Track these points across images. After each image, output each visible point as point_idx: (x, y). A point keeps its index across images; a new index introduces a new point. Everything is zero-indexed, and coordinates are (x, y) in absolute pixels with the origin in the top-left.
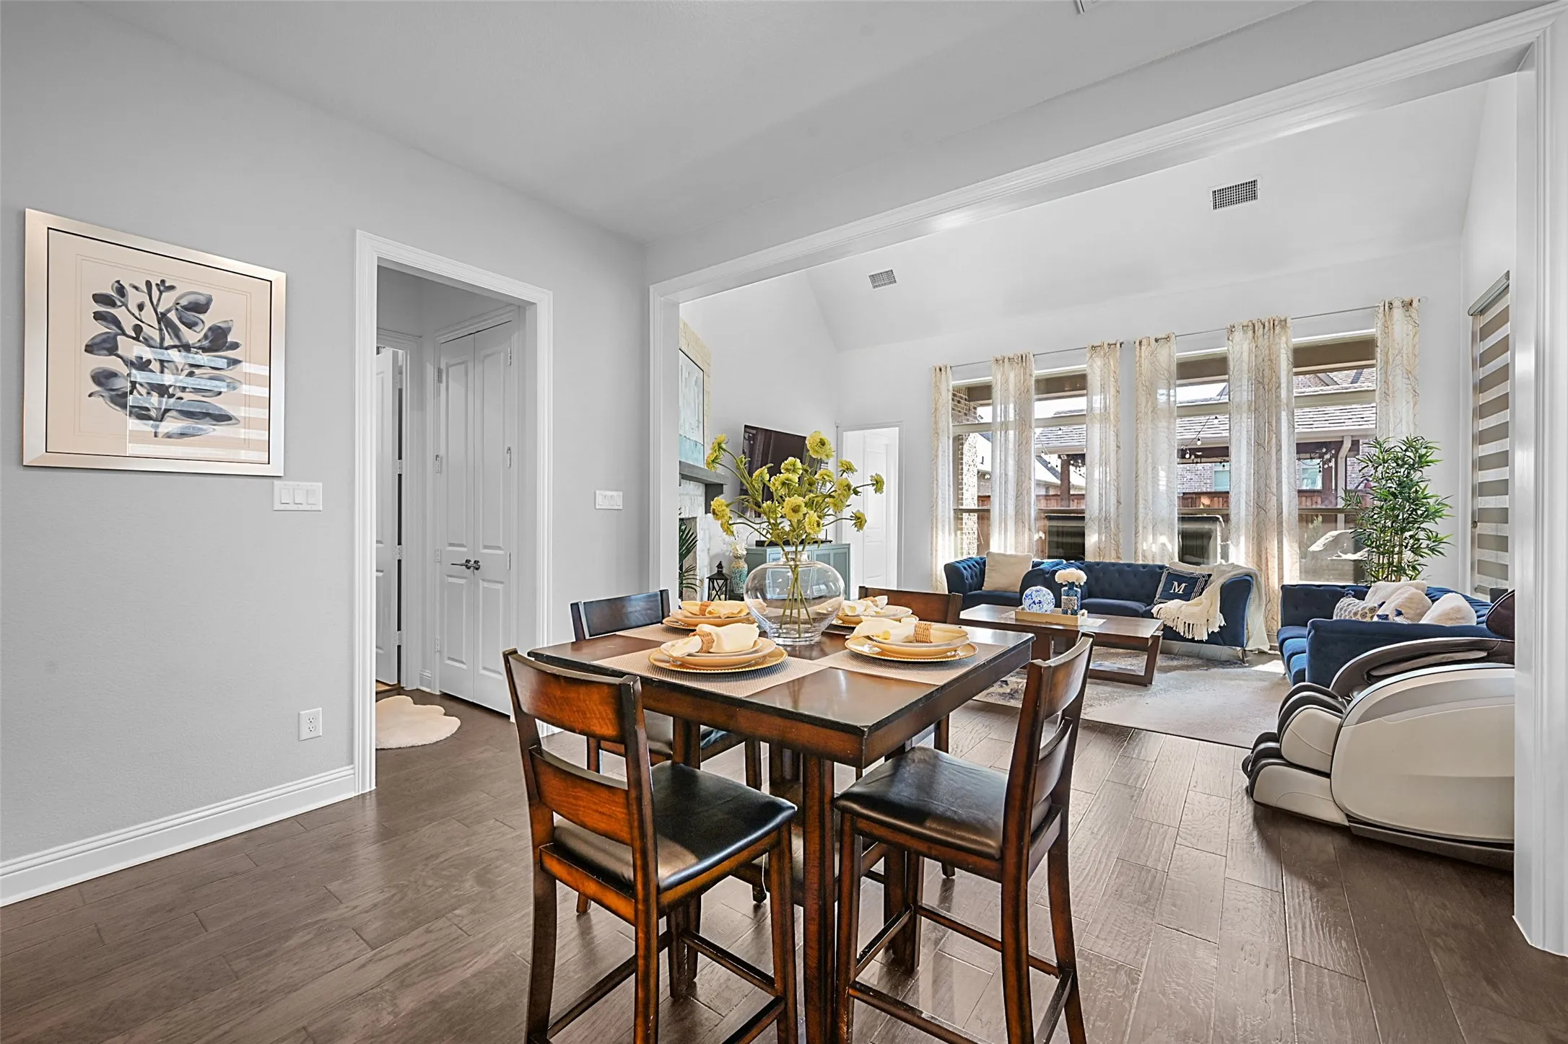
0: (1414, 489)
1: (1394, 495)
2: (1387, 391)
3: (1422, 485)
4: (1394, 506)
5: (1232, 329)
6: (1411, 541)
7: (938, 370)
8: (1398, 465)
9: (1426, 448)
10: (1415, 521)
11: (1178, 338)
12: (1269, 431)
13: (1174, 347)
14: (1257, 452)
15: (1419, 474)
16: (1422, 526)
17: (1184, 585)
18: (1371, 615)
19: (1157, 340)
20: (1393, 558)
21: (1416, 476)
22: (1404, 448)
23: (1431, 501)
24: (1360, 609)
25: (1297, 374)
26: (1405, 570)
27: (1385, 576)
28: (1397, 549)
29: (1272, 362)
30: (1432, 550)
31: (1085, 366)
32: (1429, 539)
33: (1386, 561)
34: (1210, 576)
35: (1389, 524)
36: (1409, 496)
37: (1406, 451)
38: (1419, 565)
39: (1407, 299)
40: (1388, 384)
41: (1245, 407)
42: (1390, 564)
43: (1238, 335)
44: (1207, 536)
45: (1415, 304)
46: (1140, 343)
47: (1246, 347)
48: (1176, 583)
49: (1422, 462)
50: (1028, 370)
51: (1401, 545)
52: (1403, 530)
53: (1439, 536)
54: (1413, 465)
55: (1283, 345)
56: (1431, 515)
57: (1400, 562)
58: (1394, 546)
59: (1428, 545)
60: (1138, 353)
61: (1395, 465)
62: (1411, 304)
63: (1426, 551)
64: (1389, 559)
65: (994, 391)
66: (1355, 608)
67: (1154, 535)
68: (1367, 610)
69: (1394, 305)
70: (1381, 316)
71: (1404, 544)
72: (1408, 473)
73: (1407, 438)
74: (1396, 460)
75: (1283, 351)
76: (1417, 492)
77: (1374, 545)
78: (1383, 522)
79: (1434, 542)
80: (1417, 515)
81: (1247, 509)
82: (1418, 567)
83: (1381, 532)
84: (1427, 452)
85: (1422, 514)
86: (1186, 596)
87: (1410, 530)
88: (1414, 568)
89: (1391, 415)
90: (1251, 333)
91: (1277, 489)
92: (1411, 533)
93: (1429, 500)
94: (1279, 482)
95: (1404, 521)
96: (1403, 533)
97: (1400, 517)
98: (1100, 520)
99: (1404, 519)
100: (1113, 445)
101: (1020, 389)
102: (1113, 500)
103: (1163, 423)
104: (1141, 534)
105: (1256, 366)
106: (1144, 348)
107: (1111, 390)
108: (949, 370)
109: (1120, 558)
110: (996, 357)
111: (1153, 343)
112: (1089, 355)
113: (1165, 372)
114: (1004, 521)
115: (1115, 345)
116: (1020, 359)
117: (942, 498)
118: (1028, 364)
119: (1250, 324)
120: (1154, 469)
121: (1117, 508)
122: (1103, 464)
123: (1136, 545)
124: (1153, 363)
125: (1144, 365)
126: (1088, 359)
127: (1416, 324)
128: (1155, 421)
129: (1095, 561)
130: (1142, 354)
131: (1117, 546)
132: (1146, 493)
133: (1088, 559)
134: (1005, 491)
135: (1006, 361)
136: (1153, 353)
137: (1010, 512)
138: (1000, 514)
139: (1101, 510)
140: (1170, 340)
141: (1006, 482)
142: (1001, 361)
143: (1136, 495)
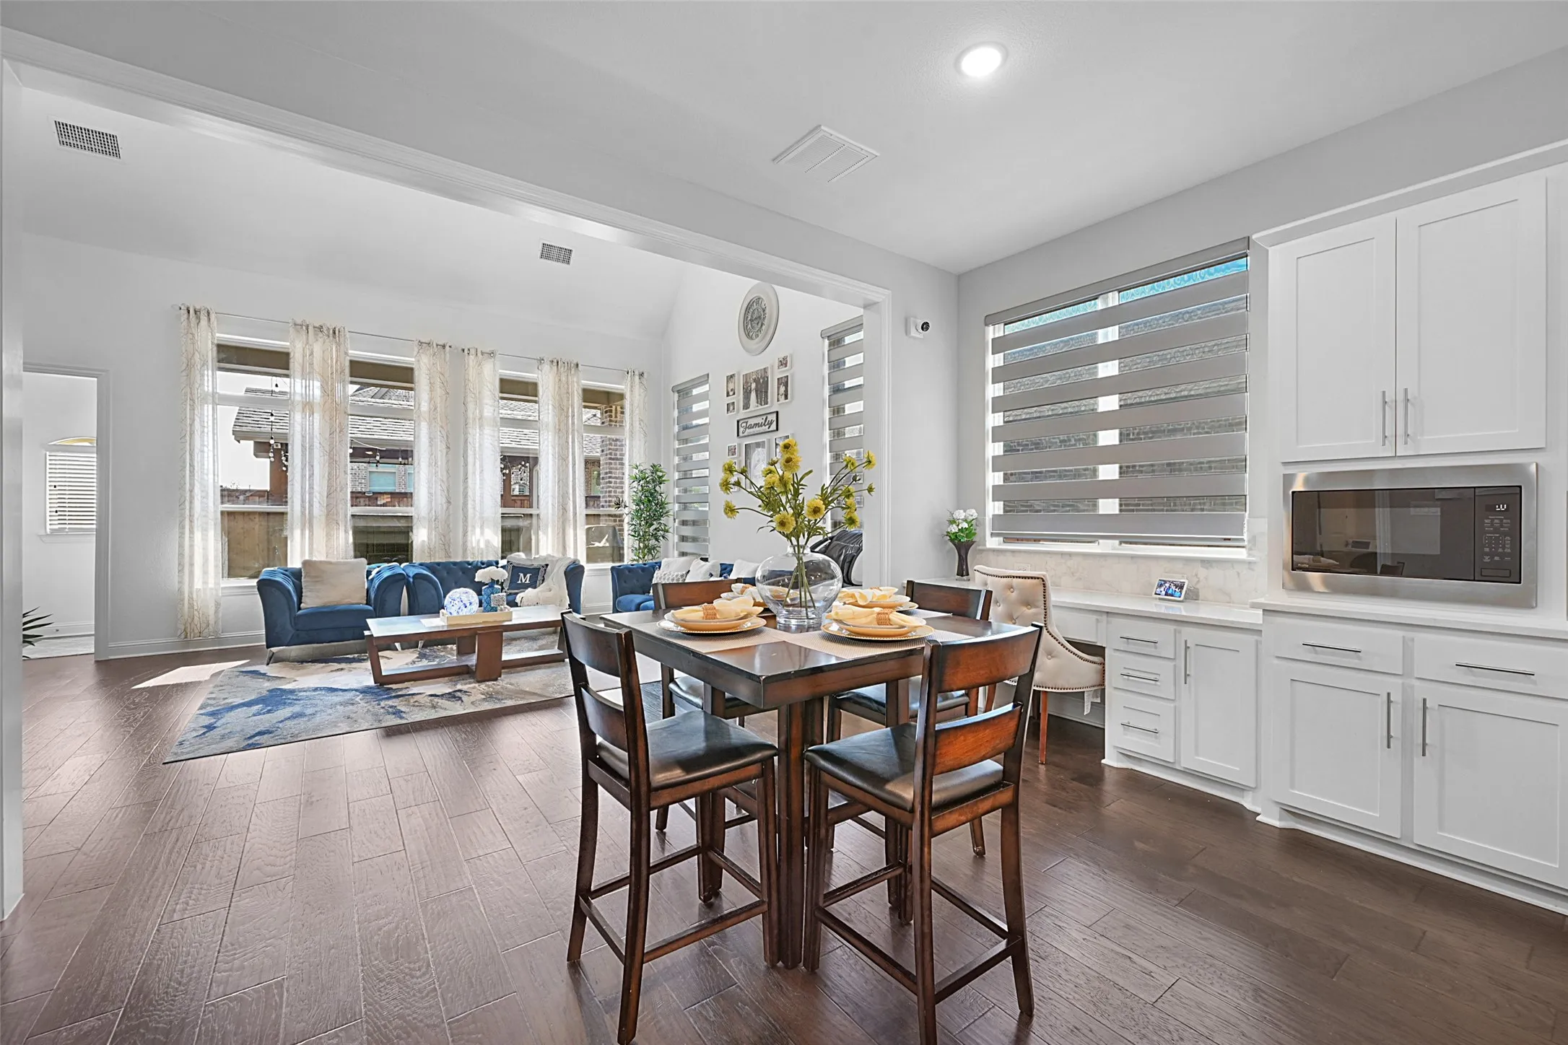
1: (649, 501)
5: (541, 360)
8: (648, 481)
9: (661, 471)
10: (657, 519)
13: (497, 364)
15: (658, 488)
17: (528, 575)
19: (483, 353)
22: (650, 471)
23: (663, 505)
25: (585, 407)
28: (648, 537)
30: (663, 537)
31: (413, 359)
34: (547, 565)
39: (642, 371)
41: (551, 427)
43: (546, 367)
44: (519, 532)
45: (645, 375)
47: (551, 377)
48: (522, 575)
50: (342, 347)
54: (656, 482)
55: (576, 384)
60: (466, 361)
62: (642, 375)
65: (291, 361)
67: (481, 530)
69: (635, 373)
70: (629, 378)
72: (654, 487)
81: (553, 509)
86: (533, 585)
87: (655, 525)
89: (635, 447)
90: (555, 367)
91: (573, 494)
92: (656, 527)
93: (662, 503)
94: (574, 490)
98: (429, 520)
100: (441, 446)
101: (332, 367)
102: (441, 500)
103: (487, 431)
104: (469, 533)
105: (559, 395)
106: (472, 357)
107: (439, 391)
108: (213, 316)
109: (450, 557)
110: (299, 322)
111: (479, 354)
112: (416, 349)
113: (489, 385)
114: (308, 522)
115: (444, 346)
116: (331, 332)
117: (202, 491)
118: (342, 339)
119: (555, 361)
120: (482, 471)
121: (448, 508)
122: (433, 463)
123: (465, 543)
124: (480, 374)
125: (472, 373)
126: (415, 353)
127: (646, 389)
128: (481, 427)
129: (428, 561)
130: (471, 363)
131: (446, 545)
132: (474, 494)
133: (416, 560)
134: (311, 487)
135: (311, 329)
136: (480, 364)
137: (316, 511)
138: (303, 513)
139: (431, 510)
140: (494, 357)
141: (312, 475)
142: (304, 328)
143: (466, 496)
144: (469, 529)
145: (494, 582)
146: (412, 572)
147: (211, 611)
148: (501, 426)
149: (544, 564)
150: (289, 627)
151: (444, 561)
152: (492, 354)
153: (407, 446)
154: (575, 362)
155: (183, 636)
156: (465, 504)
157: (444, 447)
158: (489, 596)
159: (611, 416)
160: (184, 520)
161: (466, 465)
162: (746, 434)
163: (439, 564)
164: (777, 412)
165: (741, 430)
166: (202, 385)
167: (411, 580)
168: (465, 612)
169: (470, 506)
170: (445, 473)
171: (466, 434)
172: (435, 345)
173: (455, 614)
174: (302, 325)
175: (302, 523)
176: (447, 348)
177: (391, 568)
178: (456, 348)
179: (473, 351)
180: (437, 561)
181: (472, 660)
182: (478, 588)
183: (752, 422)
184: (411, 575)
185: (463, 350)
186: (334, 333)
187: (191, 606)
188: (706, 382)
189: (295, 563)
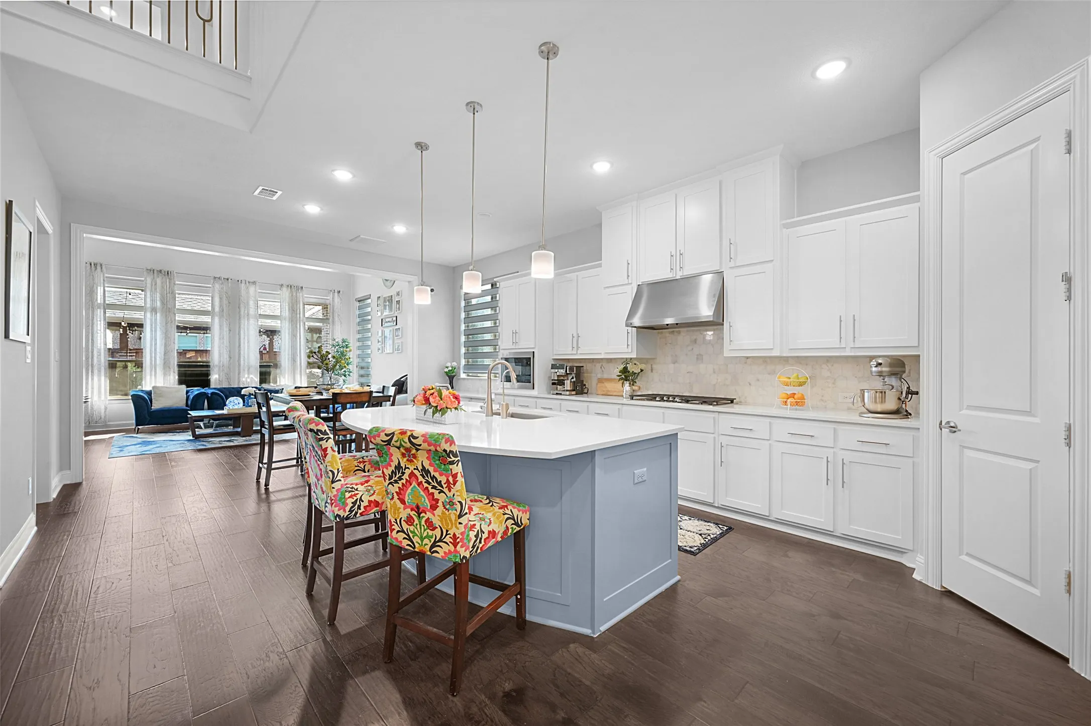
3: (347, 354)
5: (282, 285)
9: (348, 342)
12: (296, 330)
13: (257, 288)
19: (249, 282)
30: (349, 375)
31: (211, 286)
34: (283, 389)
41: (287, 319)
43: (284, 289)
44: (269, 373)
45: (341, 292)
47: (287, 294)
50: (172, 281)
54: (345, 348)
55: (301, 297)
62: (339, 292)
67: (248, 374)
69: (335, 291)
70: (332, 294)
76: (346, 356)
81: (288, 361)
84: (348, 344)
90: (289, 289)
93: (349, 359)
98: (219, 367)
100: (226, 329)
101: (167, 291)
102: (226, 356)
103: (252, 321)
104: (241, 373)
105: (292, 303)
106: (243, 285)
107: (225, 302)
108: (104, 267)
109: (231, 385)
110: (149, 268)
111: (247, 283)
112: (212, 281)
113: (252, 298)
114: (154, 367)
115: (228, 279)
116: (166, 273)
117: (98, 352)
118: (172, 277)
119: (290, 286)
120: (248, 342)
121: (230, 361)
122: (221, 338)
123: (239, 378)
124: (248, 293)
125: (243, 293)
126: (212, 283)
127: (341, 299)
128: (248, 319)
129: (219, 387)
130: (243, 289)
131: (228, 379)
132: (244, 353)
133: (212, 386)
134: (155, 350)
135: (155, 272)
136: (247, 288)
137: (158, 362)
138: (151, 363)
139: (220, 361)
140: (255, 284)
141: (156, 344)
142: (152, 272)
143: (239, 354)
144: (242, 371)
145: (250, 394)
146: (210, 391)
147: (103, 411)
148: (259, 318)
149: (281, 388)
150: (147, 416)
151: (227, 387)
152: (254, 283)
153: (207, 325)
154: (301, 286)
155: (88, 423)
156: (239, 357)
157: (228, 329)
158: (248, 401)
159: (327, 311)
160: (89, 366)
161: (240, 339)
162: (385, 326)
163: (225, 388)
164: (396, 317)
165: (383, 323)
166: (97, 300)
167: (210, 395)
168: (236, 407)
169: (242, 359)
170: (228, 343)
171: (240, 324)
172: (223, 279)
173: (231, 408)
174: (150, 270)
175: (150, 368)
176: (230, 280)
177: (198, 390)
178: (235, 280)
179: (244, 282)
180: (224, 387)
181: (239, 430)
182: (243, 397)
183: (387, 320)
184: (210, 393)
185: (238, 281)
186: (168, 273)
187: (92, 408)
188: (369, 298)
189: (147, 388)
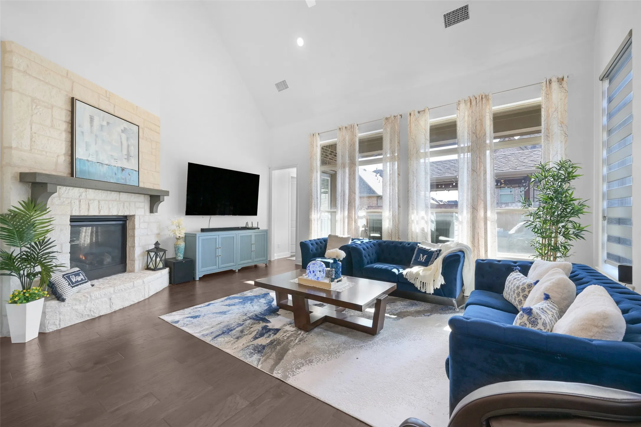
0: (564, 195)
1: (551, 199)
2: (548, 135)
3: (570, 192)
4: (552, 207)
5: (459, 103)
6: (563, 230)
7: (312, 135)
8: (554, 179)
9: (572, 167)
10: (566, 216)
11: (430, 110)
12: (479, 163)
13: (428, 117)
14: (472, 174)
15: (568, 185)
16: (570, 219)
18: (528, 290)
19: (419, 112)
20: (551, 240)
21: (565, 186)
22: (558, 168)
23: (576, 203)
24: (521, 284)
26: (559, 248)
27: (546, 252)
28: (553, 235)
29: (480, 120)
30: (577, 235)
32: (574, 228)
33: (547, 242)
34: (439, 251)
35: (549, 218)
36: (561, 200)
37: (559, 170)
38: (568, 245)
39: (561, 77)
40: (549, 130)
41: (466, 149)
42: (549, 244)
45: (565, 79)
46: (410, 114)
47: (466, 113)
49: (570, 176)
50: (354, 133)
51: (556, 232)
52: (558, 222)
53: (581, 226)
54: (564, 179)
55: (488, 111)
56: (576, 212)
57: (556, 244)
58: (552, 233)
59: (574, 232)
60: (409, 120)
61: (552, 180)
62: (563, 79)
63: (572, 236)
64: (548, 241)
65: (338, 145)
66: (518, 282)
68: (525, 286)
69: (552, 80)
70: (544, 88)
71: (559, 231)
72: (561, 184)
73: (560, 161)
74: (553, 176)
75: (488, 114)
76: (566, 196)
77: (539, 232)
78: (544, 217)
79: (578, 230)
80: (567, 212)
82: (567, 246)
83: (544, 223)
84: (573, 170)
85: (570, 212)
86: (425, 264)
87: (562, 222)
88: (565, 248)
89: (551, 150)
90: (469, 104)
91: (484, 197)
92: (563, 224)
93: (574, 202)
94: (485, 193)
95: (558, 216)
96: (558, 224)
97: (556, 214)
98: (389, 217)
99: (558, 215)
103: (422, 160)
109: (399, 238)
111: (417, 114)
112: (384, 123)
113: (424, 131)
114: (343, 217)
118: (354, 129)
121: (398, 209)
124: (417, 125)
127: (567, 91)
131: (398, 231)
133: (383, 239)
134: (344, 201)
136: (416, 120)
138: (341, 213)
142: (342, 129)
179: (412, 113)
